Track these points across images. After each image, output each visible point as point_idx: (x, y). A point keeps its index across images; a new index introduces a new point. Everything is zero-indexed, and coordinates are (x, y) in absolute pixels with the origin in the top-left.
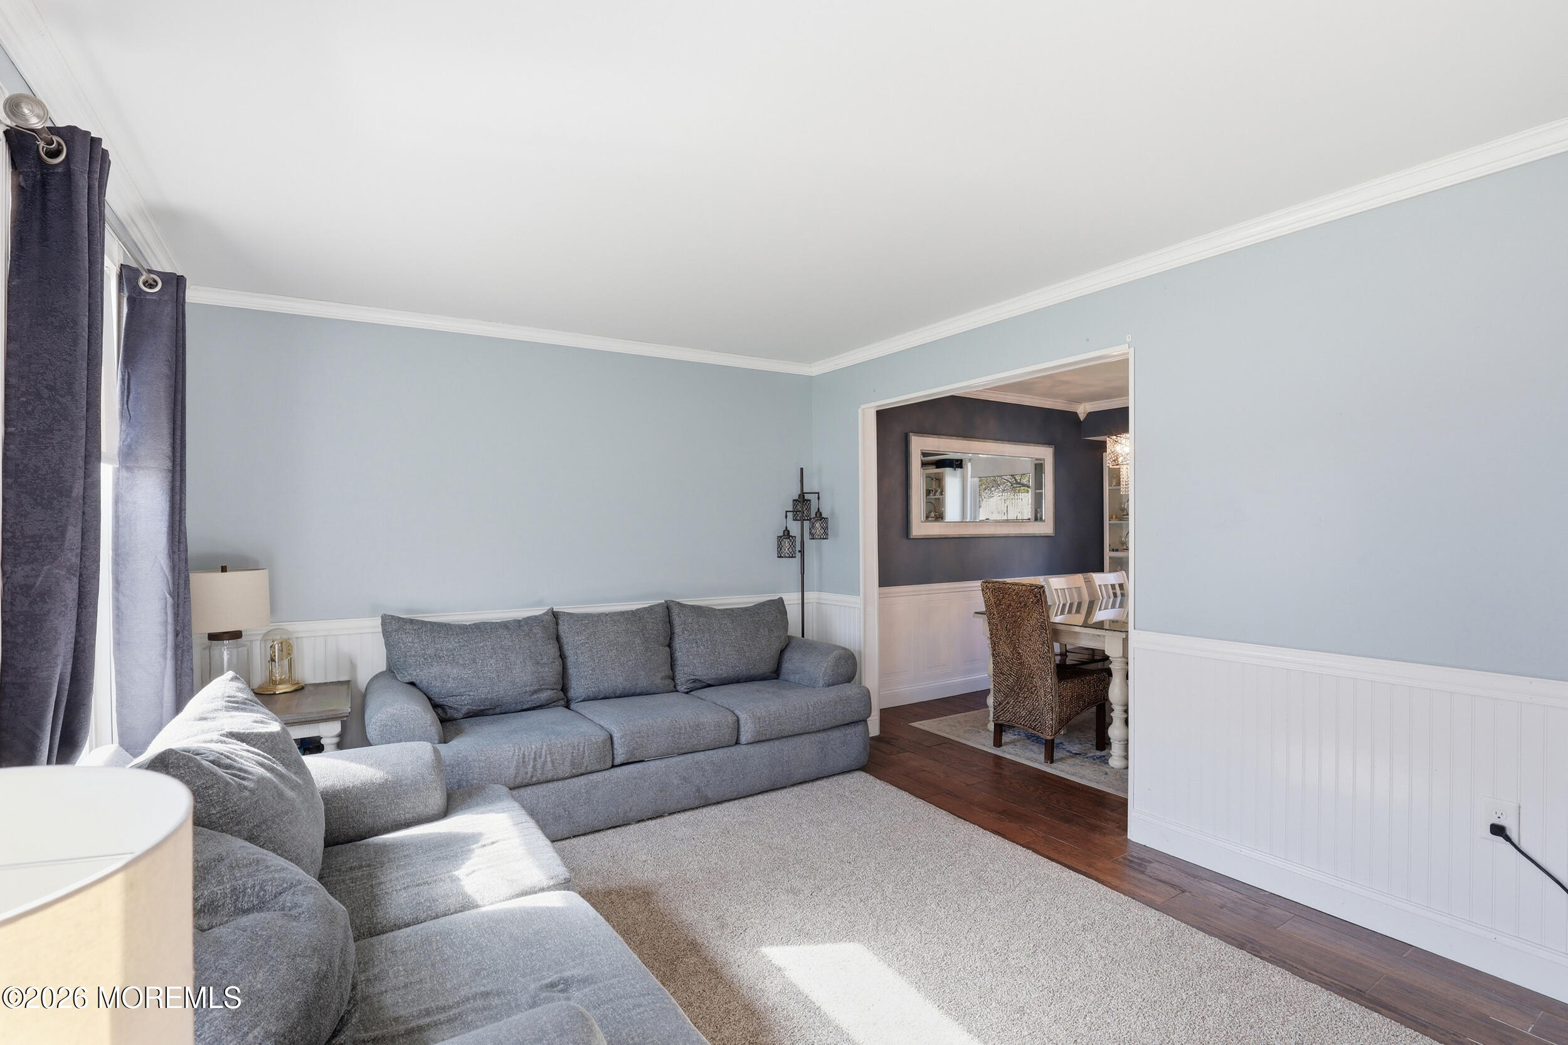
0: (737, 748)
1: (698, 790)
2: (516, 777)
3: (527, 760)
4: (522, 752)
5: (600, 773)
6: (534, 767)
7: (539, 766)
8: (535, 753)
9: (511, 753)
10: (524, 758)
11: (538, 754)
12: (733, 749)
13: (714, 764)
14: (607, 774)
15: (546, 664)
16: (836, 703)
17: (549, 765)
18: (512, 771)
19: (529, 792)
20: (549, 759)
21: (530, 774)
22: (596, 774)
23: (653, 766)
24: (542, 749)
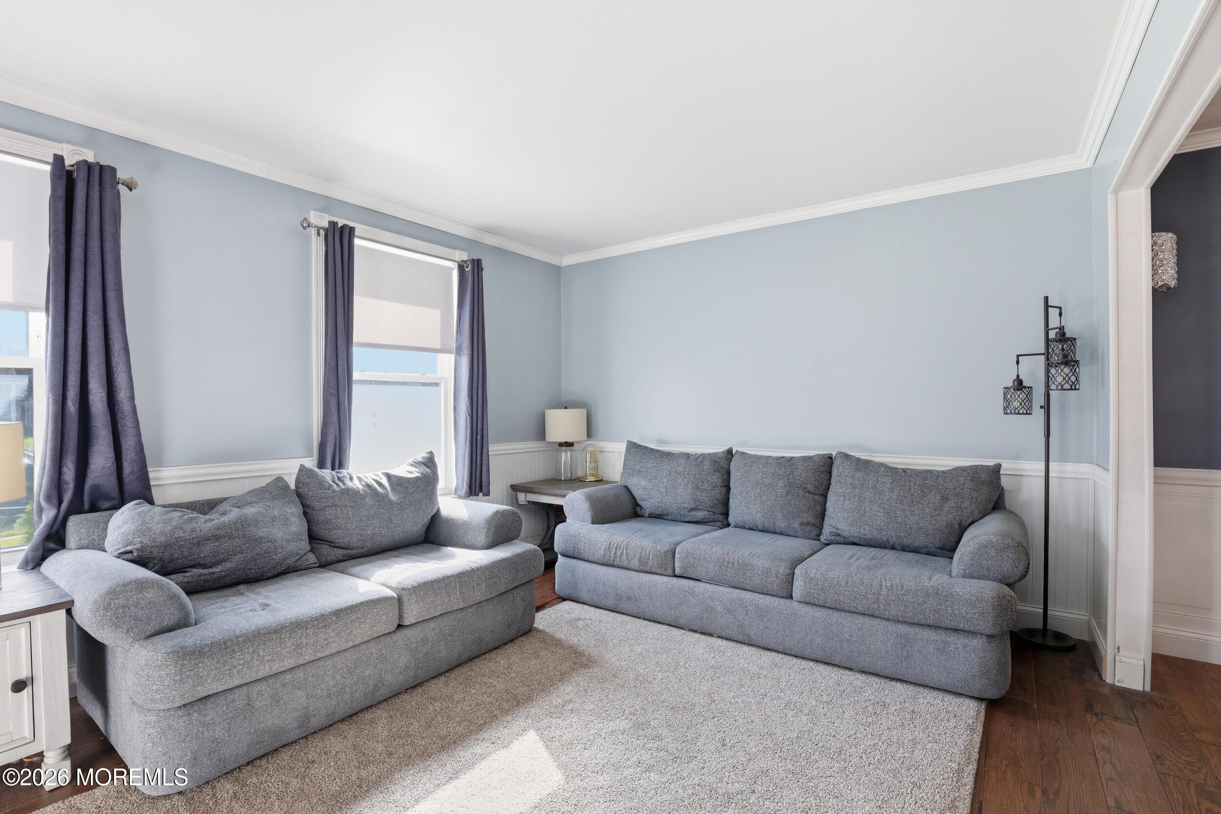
0: (788, 602)
1: (741, 626)
2: (604, 557)
3: (611, 547)
4: (610, 541)
5: (661, 577)
6: (615, 554)
7: (618, 554)
8: (617, 545)
9: (604, 539)
10: (610, 545)
11: (619, 546)
12: (782, 601)
13: (758, 607)
14: (665, 579)
15: (705, 490)
16: (928, 595)
17: (625, 556)
18: (602, 552)
19: (613, 571)
20: (625, 552)
21: (612, 559)
22: (658, 576)
23: (700, 587)
24: (622, 543)
